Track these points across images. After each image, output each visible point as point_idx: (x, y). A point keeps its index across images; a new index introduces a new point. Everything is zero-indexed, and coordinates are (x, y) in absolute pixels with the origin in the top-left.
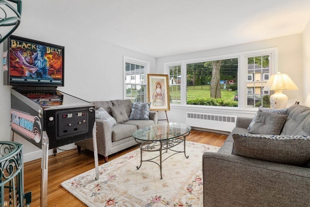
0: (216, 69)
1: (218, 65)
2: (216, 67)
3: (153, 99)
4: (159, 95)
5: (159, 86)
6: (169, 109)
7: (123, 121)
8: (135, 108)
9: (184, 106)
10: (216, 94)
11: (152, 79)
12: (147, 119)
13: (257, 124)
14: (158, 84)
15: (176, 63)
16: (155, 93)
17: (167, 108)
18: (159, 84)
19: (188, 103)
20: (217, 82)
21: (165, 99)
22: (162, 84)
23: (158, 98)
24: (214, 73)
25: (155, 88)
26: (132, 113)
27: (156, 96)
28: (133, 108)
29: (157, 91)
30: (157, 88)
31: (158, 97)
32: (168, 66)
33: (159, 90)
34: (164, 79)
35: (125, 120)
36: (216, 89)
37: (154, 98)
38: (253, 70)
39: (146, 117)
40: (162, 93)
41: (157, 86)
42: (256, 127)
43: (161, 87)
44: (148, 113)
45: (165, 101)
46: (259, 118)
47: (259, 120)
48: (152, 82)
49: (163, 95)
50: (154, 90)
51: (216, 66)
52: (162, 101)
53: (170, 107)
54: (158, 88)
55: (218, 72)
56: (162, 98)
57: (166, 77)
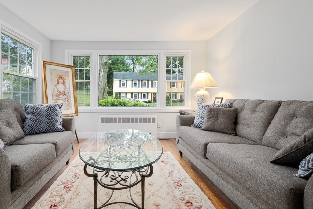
0: (103, 72)
1: (106, 68)
2: (104, 70)
3: (53, 100)
4: (62, 94)
5: (62, 81)
6: (77, 114)
7: (14, 140)
8: (32, 113)
9: (95, 108)
10: (103, 97)
11: (51, 70)
12: (61, 131)
13: (210, 119)
14: (59, 78)
15: (82, 53)
16: (56, 91)
17: (74, 113)
18: (62, 78)
19: (100, 105)
20: (104, 85)
21: (70, 100)
22: (65, 78)
23: (60, 99)
24: (102, 76)
25: (56, 83)
26: (28, 122)
27: (57, 95)
28: (28, 113)
29: (58, 88)
30: (58, 83)
31: (61, 96)
32: (71, 55)
33: (61, 87)
34: (68, 72)
35: (18, 136)
36: (104, 93)
37: (54, 98)
38: (171, 69)
39: (59, 126)
40: (66, 91)
41: (58, 80)
42: (210, 122)
43: (64, 83)
44: (61, 120)
45: (70, 103)
46: (210, 113)
47: (211, 116)
48: (51, 74)
49: (67, 94)
50: (54, 86)
51: (104, 68)
52: (67, 103)
53: (79, 111)
54: (60, 84)
55: (106, 75)
56: (67, 98)
57: (71, 69)
